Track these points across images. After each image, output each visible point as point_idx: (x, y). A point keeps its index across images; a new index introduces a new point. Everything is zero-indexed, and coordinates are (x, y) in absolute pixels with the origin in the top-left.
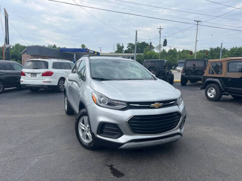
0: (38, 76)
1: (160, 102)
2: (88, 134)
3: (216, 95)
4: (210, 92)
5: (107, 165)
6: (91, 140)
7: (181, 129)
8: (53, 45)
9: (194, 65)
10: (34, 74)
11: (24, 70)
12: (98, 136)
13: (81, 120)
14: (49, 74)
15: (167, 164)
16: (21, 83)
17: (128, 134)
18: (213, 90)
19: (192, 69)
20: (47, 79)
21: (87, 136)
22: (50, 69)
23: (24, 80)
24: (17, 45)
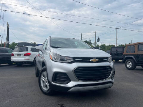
0: (22, 56)
1: (97, 58)
2: (47, 84)
3: (132, 66)
4: (128, 64)
5: (59, 105)
6: (49, 88)
7: (112, 79)
8: (34, 43)
9: (117, 50)
10: (19, 55)
11: (14, 53)
12: (53, 83)
13: (43, 74)
14: (28, 54)
15: (104, 104)
16: (11, 60)
17: (74, 80)
18: (130, 63)
19: (116, 53)
20: (27, 57)
21: (46, 85)
22: (29, 52)
23: (13, 59)
24: (14, 43)
